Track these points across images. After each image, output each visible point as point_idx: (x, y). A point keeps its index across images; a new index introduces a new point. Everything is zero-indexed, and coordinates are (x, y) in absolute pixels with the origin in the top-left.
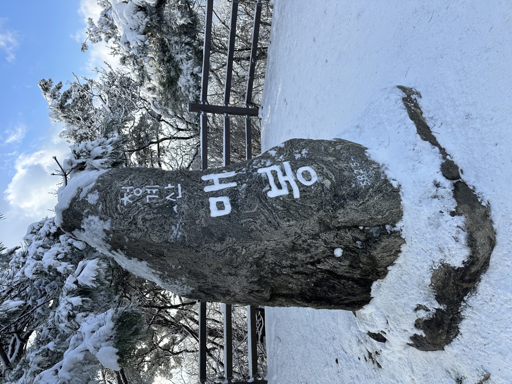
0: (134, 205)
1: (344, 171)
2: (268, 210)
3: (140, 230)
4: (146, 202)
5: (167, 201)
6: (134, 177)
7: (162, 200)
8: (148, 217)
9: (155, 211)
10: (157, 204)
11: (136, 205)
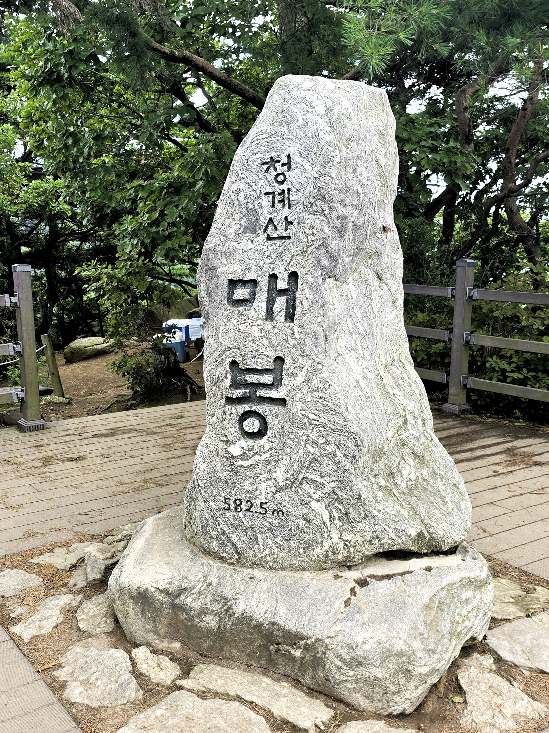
0: (261, 176)
1: (252, 484)
2: (219, 357)
4: (264, 191)
5: (263, 221)
6: (306, 171)
7: (265, 214)
8: (241, 196)
9: (250, 205)
10: (261, 206)
11: (260, 179)
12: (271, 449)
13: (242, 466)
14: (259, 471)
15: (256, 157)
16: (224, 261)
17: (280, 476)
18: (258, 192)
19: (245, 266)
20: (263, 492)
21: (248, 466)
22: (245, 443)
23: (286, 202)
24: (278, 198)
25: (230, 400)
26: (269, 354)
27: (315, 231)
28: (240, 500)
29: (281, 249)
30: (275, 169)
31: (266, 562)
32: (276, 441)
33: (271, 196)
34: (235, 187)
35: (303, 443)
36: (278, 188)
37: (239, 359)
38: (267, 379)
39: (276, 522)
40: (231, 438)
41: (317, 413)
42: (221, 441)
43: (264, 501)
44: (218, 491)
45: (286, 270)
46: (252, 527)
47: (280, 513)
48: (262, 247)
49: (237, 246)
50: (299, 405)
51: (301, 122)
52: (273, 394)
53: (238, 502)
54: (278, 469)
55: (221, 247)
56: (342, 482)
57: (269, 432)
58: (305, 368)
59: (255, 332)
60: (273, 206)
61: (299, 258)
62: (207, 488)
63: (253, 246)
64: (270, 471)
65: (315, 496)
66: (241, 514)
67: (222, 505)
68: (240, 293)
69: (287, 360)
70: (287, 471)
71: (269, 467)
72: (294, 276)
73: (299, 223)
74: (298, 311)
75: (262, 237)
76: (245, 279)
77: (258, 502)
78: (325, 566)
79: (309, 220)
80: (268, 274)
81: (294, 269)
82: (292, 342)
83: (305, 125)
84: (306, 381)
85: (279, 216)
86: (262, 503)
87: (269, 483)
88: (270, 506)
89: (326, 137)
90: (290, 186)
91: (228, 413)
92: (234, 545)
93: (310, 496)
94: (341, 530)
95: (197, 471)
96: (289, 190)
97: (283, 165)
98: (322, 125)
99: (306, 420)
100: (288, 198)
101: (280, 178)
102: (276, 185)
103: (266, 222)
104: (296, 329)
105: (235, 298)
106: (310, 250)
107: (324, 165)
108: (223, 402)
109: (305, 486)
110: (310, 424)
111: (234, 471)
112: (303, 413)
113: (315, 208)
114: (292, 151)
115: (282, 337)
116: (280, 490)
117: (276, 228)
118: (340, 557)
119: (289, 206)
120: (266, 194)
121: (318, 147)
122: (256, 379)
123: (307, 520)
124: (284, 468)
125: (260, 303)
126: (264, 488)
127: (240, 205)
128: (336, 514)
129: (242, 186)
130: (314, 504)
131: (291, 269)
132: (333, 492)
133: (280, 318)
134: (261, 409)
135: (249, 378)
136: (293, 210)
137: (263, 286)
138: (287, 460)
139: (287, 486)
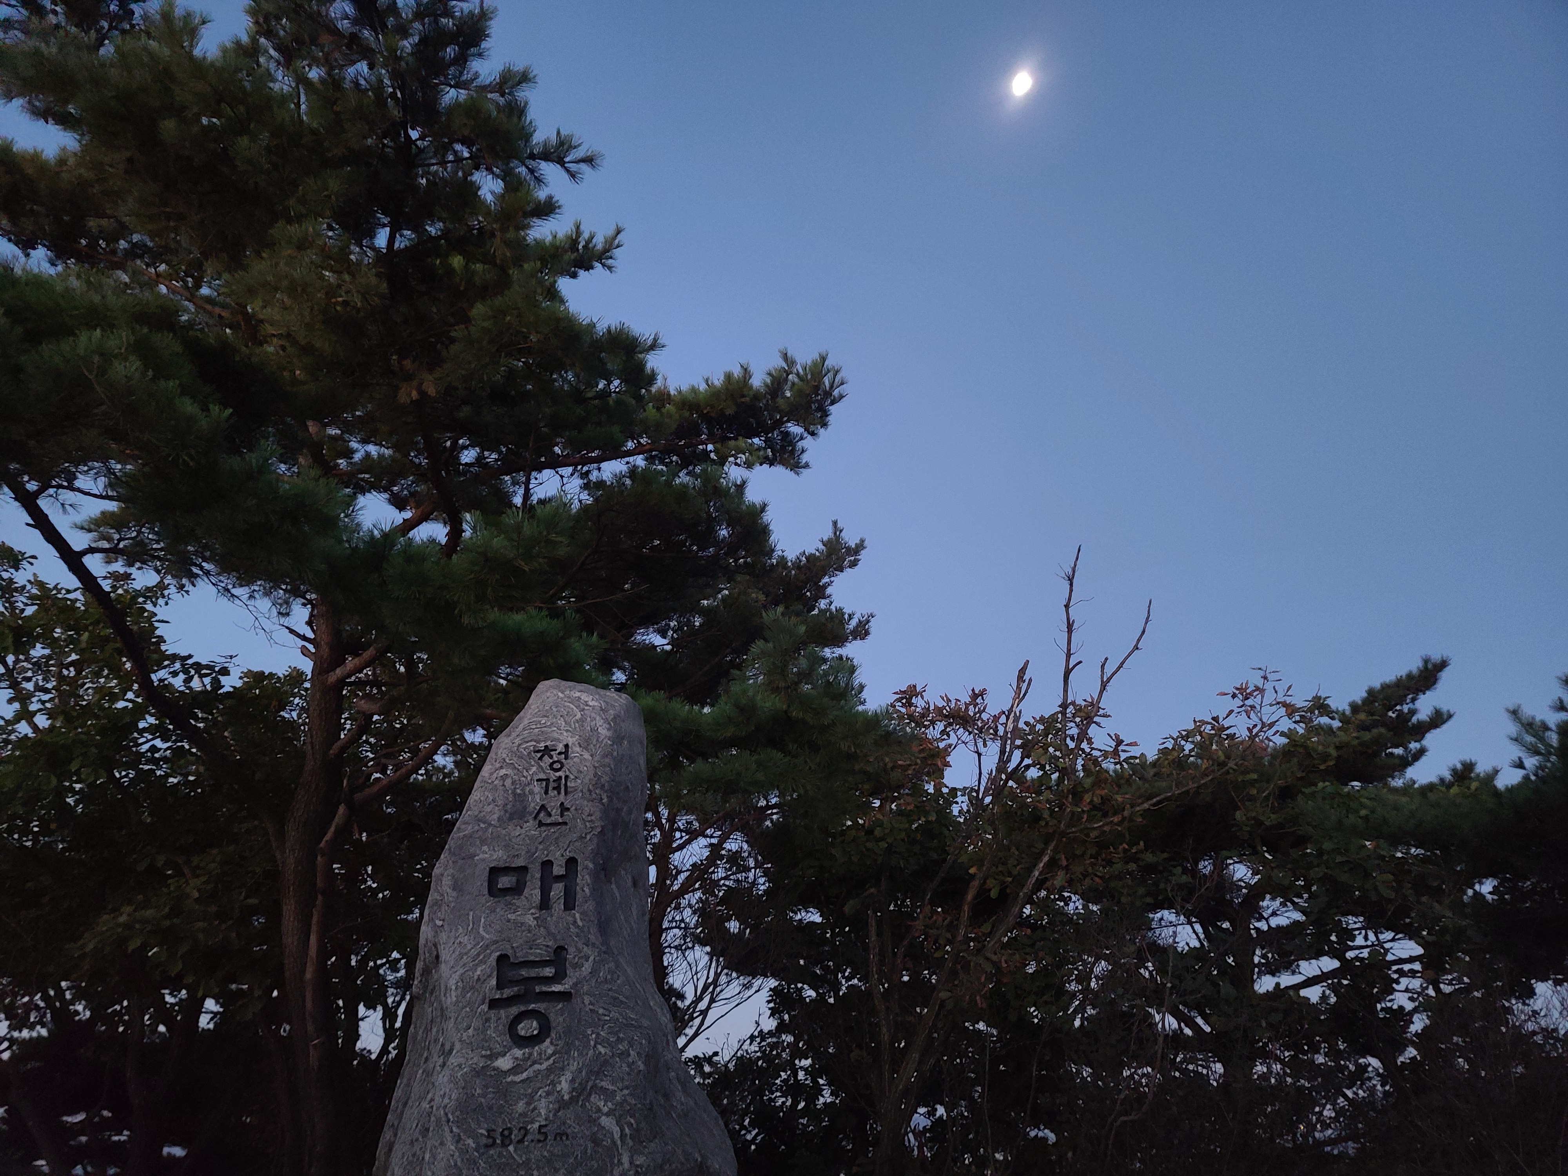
0: (533, 763)
1: (528, 1104)
2: (478, 954)
3: (491, 774)
4: (536, 778)
5: (534, 805)
6: (585, 760)
7: (536, 800)
8: (508, 782)
9: (518, 791)
10: (531, 792)
11: (533, 766)
12: (554, 1054)
13: (515, 1083)
14: (538, 1085)
15: (528, 744)
16: (485, 848)
17: (564, 1085)
18: (529, 778)
19: (512, 852)
20: (543, 1112)
21: (523, 1081)
22: (518, 1053)
23: (563, 789)
24: (552, 785)
25: (494, 1004)
26: (550, 944)
27: (593, 818)
28: (510, 1129)
29: (557, 834)
30: (551, 757)
32: (561, 1043)
33: (544, 783)
34: (503, 772)
35: (592, 1043)
36: (553, 775)
37: (510, 952)
38: (549, 971)
39: (558, 1150)
40: (498, 1048)
41: (606, 1006)
42: (482, 1056)
43: (543, 1123)
44: (478, 1123)
45: (563, 856)
46: (526, 1164)
47: (564, 1138)
48: (533, 832)
49: (504, 832)
50: (587, 999)
51: (579, 716)
52: (556, 988)
53: (506, 1133)
54: (563, 1079)
55: (480, 833)
57: (553, 1035)
58: (592, 958)
59: (530, 919)
60: (546, 793)
61: (578, 844)
62: (460, 1122)
63: (523, 831)
64: (552, 1083)
65: (606, 1109)
66: (511, 1148)
68: (505, 881)
69: (572, 950)
70: (573, 1081)
71: (552, 1077)
72: (571, 863)
73: (576, 809)
74: (579, 896)
75: (532, 824)
76: (513, 866)
77: (536, 1126)
80: (540, 861)
81: (571, 855)
82: (573, 929)
83: (582, 720)
84: (594, 972)
85: (554, 801)
86: (540, 1126)
87: (551, 1098)
88: (552, 1129)
89: (603, 732)
90: (568, 773)
91: (494, 1019)
93: (599, 1110)
94: (633, 1152)
95: (446, 1101)
96: (567, 777)
97: (560, 753)
98: (599, 722)
99: (594, 1016)
100: (566, 785)
101: (555, 766)
102: (552, 772)
103: (538, 808)
104: (577, 915)
105: (500, 886)
106: (588, 837)
108: (485, 1007)
109: (594, 1097)
110: (599, 1019)
111: (505, 1092)
112: (591, 1007)
113: (594, 796)
114: (570, 741)
115: (561, 925)
116: (565, 1105)
117: (550, 815)
119: (566, 793)
120: (538, 780)
121: (597, 740)
122: (533, 972)
123: (596, 1142)
124: (568, 1076)
125: (533, 892)
126: (543, 1107)
127: (506, 791)
128: (627, 1130)
129: (509, 772)
130: (605, 1121)
131: (568, 854)
132: (625, 1100)
133: (558, 906)
134: (541, 1007)
135: (524, 973)
136: (570, 797)
137: (535, 874)
138: (574, 1066)
139: (573, 1100)
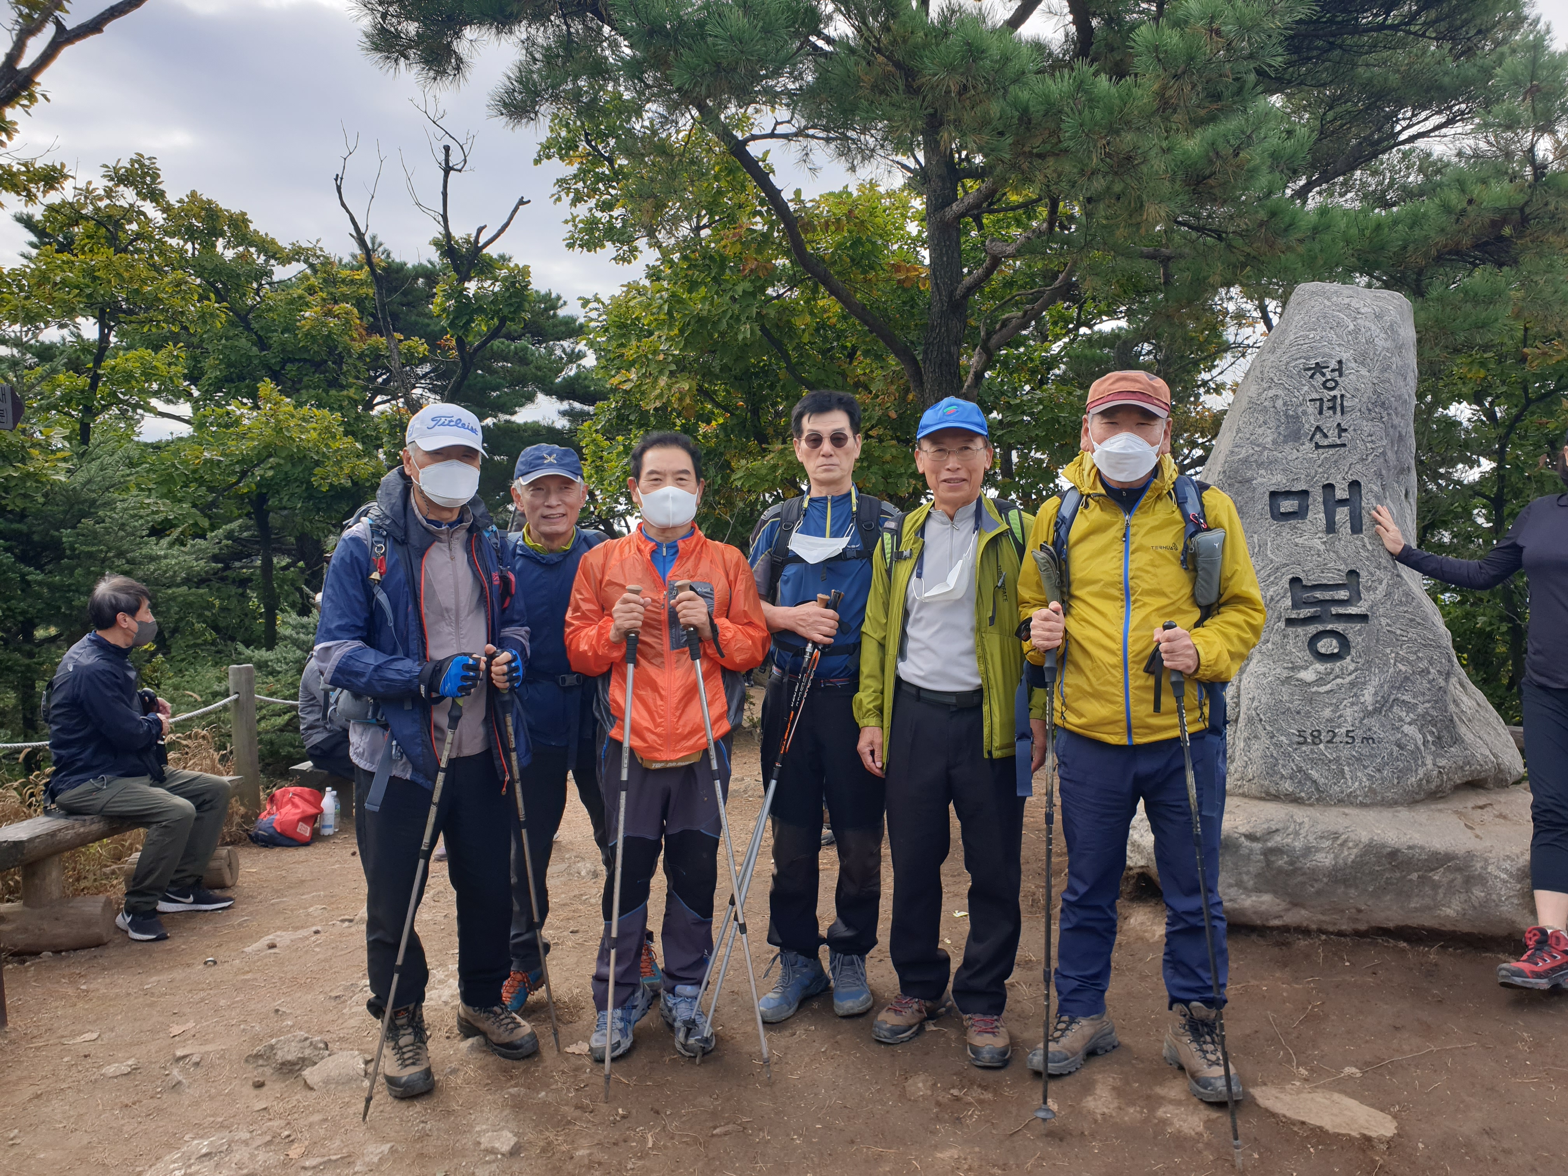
0: (1304, 382)
1: (1334, 711)
2: (1269, 576)
3: (1260, 395)
4: (1308, 398)
5: (1308, 427)
6: (1363, 376)
7: (1311, 421)
8: (1279, 403)
9: (1291, 412)
10: (1305, 413)
11: (1303, 385)
12: (1356, 670)
13: (1319, 693)
14: (1343, 696)
16: (1262, 472)
17: (1368, 697)
18: (1301, 398)
19: (1291, 476)
20: (1349, 719)
21: (1327, 692)
22: (1320, 667)
23: (1339, 409)
24: (1326, 405)
25: (1290, 622)
26: (1342, 567)
27: (1373, 438)
28: (1319, 731)
29: (1336, 457)
30: (1324, 375)
31: (1356, 797)
32: (1361, 661)
33: (1318, 402)
34: (1271, 393)
35: (1392, 661)
36: (1328, 394)
37: (1302, 576)
38: (1343, 594)
39: (1365, 751)
40: (1300, 663)
41: (1403, 628)
42: (1285, 668)
43: (1350, 728)
44: (1289, 724)
45: (1344, 479)
46: (1337, 760)
47: (1371, 742)
48: (1310, 455)
49: (1280, 455)
50: (1384, 621)
51: (1351, 327)
52: (1352, 610)
53: (1316, 734)
54: (1366, 692)
56: (1436, 702)
57: (1353, 652)
58: (1384, 581)
59: (1317, 544)
60: (1321, 413)
61: (1359, 466)
62: (1272, 722)
63: (1300, 455)
64: (1355, 695)
65: (1408, 720)
66: (1322, 746)
67: (1297, 739)
68: (1287, 505)
69: (1363, 574)
70: (1376, 694)
71: (1355, 690)
72: (1355, 485)
73: (1355, 430)
75: (1308, 446)
76: (1293, 490)
77: (1344, 730)
78: (1417, 797)
79: (1367, 426)
80: (1321, 484)
81: (1355, 478)
82: (1364, 554)
83: (1357, 331)
84: (1388, 595)
85: (1330, 423)
86: (1347, 731)
87: (1355, 708)
88: (1359, 733)
89: (1380, 343)
90: (1343, 392)
91: (1292, 636)
92: (1314, 782)
93: (1401, 720)
94: (1436, 755)
95: (1256, 704)
96: (1342, 396)
97: (1333, 371)
98: (1375, 329)
99: (1392, 636)
100: (1342, 405)
101: (1331, 384)
102: (1325, 391)
103: (1313, 429)
104: (1366, 541)
105: (1282, 510)
106: (1370, 458)
107: (1384, 370)
108: (1282, 624)
109: (1396, 709)
110: (1398, 640)
111: (1310, 700)
112: (1389, 629)
113: (1373, 414)
114: (1345, 356)
115: (1351, 549)
116: (1369, 714)
117: (1326, 436)
118: (1433, 786)
119: (1343, 413)
120: (1311, 400)
121: (1374, 353)
122: (1327, 595)
123: (1401, 747)
124: (1372, 690)
125: (1317, 515)
126: (1350, 714)
127: (1277, 413)
128: (1429, 738)
129: (1280, 392)
130: (1406, 729)
131: (1351, 478)
132: (1427, 713)
133: (1345, 530)
134: (1339, 627)
135: (1319, 595)
136: (1347, 417)
137: (1317, 497)
138: (1375, 681)
139: (1377, 711)
